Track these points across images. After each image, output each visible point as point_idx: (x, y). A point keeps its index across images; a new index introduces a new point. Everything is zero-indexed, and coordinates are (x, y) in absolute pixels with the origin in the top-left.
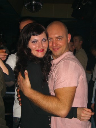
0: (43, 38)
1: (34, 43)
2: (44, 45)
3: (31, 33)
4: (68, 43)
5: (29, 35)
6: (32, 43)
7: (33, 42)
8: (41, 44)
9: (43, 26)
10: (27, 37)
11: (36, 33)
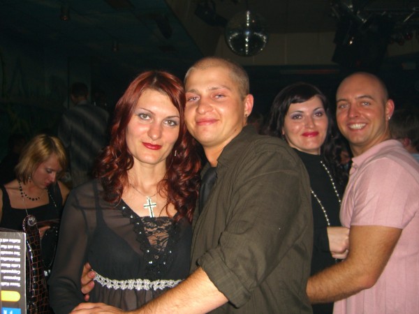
0: (314, 108)
1: (296, 120)
2: (317, 124)
3: (290, 99)
4: (387, 119)
5: (284, 104)
6: (293, 120)
7: (296, 117)
8: (310, 120)
9: (315, 87)
10: (280, 109)
11: (299, 98)
